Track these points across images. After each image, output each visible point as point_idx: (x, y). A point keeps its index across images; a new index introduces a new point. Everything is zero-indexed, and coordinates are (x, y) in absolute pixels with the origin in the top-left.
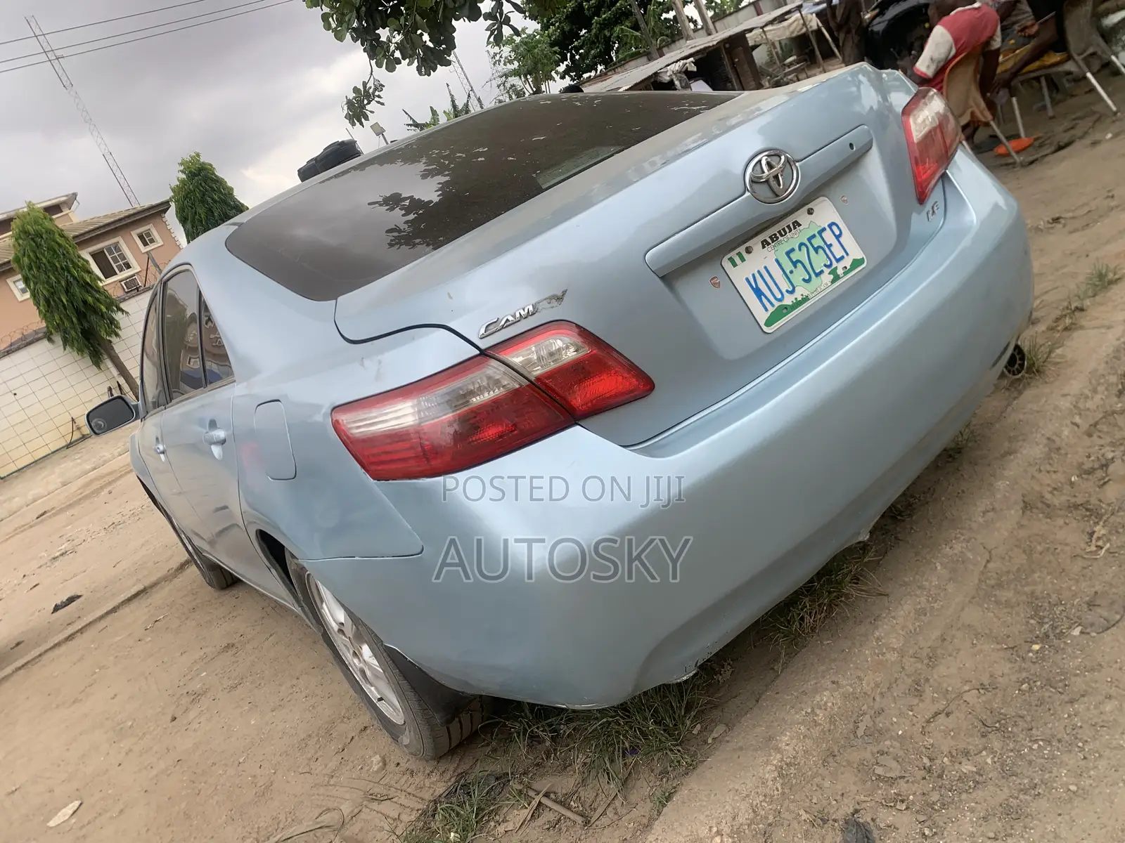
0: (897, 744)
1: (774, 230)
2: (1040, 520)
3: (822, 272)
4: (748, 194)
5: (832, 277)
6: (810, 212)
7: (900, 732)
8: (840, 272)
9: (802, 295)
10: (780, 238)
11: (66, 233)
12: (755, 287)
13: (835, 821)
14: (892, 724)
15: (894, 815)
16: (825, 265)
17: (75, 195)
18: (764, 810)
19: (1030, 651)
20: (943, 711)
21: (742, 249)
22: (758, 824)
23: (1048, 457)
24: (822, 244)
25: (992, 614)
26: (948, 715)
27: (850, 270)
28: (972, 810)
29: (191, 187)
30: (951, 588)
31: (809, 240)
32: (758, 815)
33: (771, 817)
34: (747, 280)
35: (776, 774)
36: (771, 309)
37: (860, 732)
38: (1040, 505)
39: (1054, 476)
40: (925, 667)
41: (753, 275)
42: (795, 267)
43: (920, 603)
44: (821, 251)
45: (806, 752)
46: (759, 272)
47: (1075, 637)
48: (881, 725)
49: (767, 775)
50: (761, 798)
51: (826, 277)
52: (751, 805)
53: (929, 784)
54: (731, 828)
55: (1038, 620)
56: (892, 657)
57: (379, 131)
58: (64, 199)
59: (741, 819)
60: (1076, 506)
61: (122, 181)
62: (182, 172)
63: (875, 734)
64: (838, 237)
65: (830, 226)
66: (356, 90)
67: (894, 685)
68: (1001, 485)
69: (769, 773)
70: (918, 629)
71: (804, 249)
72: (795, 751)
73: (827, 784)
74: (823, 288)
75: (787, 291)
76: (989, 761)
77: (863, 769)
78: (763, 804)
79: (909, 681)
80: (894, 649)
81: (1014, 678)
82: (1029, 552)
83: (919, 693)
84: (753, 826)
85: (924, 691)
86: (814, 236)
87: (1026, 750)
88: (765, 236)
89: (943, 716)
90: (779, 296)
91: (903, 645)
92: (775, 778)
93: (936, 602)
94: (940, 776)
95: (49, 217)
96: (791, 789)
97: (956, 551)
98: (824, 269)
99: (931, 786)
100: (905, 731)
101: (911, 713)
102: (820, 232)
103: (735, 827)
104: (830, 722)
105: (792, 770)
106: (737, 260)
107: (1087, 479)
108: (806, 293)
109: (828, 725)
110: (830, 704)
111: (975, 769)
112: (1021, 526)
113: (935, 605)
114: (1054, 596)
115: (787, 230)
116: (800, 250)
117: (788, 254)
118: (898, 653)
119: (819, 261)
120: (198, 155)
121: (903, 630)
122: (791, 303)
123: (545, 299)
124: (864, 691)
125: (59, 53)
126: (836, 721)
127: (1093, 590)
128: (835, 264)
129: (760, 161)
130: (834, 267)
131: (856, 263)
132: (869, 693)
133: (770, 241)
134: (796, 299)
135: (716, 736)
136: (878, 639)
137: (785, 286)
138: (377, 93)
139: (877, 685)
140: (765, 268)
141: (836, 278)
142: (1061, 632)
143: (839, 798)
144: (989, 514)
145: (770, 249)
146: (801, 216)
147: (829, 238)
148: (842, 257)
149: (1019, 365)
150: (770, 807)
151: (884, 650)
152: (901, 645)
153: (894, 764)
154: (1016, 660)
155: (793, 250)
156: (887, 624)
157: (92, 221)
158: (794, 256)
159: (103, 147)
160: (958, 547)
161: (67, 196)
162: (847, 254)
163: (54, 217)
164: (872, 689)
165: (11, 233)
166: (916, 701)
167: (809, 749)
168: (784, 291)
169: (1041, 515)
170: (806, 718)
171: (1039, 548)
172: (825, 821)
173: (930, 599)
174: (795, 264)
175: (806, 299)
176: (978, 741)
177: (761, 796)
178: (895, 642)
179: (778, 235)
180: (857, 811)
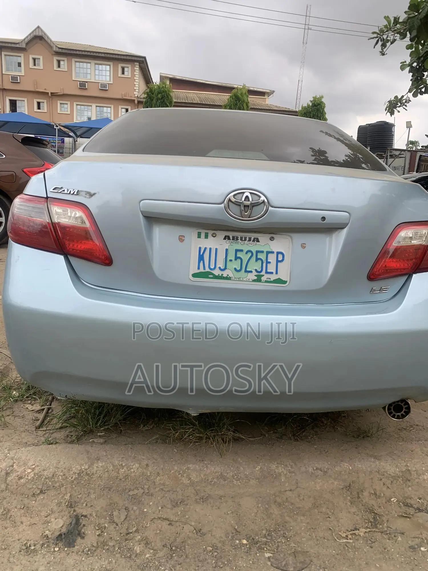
0: (137, 512)
1: (239, 235)
2: (345, 499)
3: (251, 272)
4: (223, 205)
5: (256, 278)
6: (272, 239)
7: (145, 510)
8: (264, 279)
9: (228, 275)
10: (239, 240)
11: (249, 104)
12: (201, 254)
13: (74, 511)
14: (148, 504)
15: (92, 533)
16: (256, 270)
17: (274, 91)
18: (58, 479)
19: (240, 540)
20: (171, 521)
21: (210, 233)
22: (50, 481)
23: (395, 478)
24: (264, 259)
25: (256, 511)
26: (170, 524)
27: (271, 282)
28: (110, 563)
29: (311, 110)
30: (253, 482)
31: (257, 252)
32: (53, 478)
33: (58, 484)
34: (200, 248)
35: (78, 472)
36: (202, 270)
37: (131, 493)
38: (355, 493)
39: (385, 489)
40: (194, 499)
41: (205, 249)
42: (236, 260)
43: (228, 473)
44: (260, 262)
45: (100, 477)
46: (210, 249)
47: (264, 556)
48: (143, 500)
49: (74, 469)
50: (62, 474)
51: (252, 276)
52: (55, 472)
53: (119, 537)
54: (39, 472)
55: (267, 534)
56: (186, 481)
57: (409, 126)
58: (269, 91)
59: (45, 473)
60: (372, 511)
61: (299, 95)
62: (311, 101)
63: (136, 500)
64: (278, 261)
65: (278, 253)
66: (396, 97)
67: (171, 492)
68: (346, 466)
69: (76, 468)
70: (213, 483)
71: (249, 254)
72: (96, 472)
73: (93, 496)
74: (245, 279)
75: (220, 268)
76: (147, 556)
77: (112, 505)
78: (60, 477)
79: (180, 497)
80: (190, 479)
81: (215, 541)
82: (315, 506)
83: (175, 504)
84: (47, 480)
85: (178, 507)
86: (262, 252)
87: (163, 568)
88: (231, 234)
89: (168, 522)
90: (212, 267)
91: (197, 482)
92: (75, 473)
93: (237, 480)
94: (126, 540)
95: (247, 94)
96: (78, 483)
97: (277, 471)
98: (254, 271)
99: (118, 539)
100: (147, 512)
101: (160, 508)
102: (268, 253)
103: (40, 473)
104: (124, 477)
105: (86, 478)
106: (203, 235)
107: (400, 507)
108: (231, 275)
109: (122, 477)
110: (132, 470)
111: (138, 552)
112: (332, 493)
113: (235, 482)
114: (291, 533)
115: (248, 239)
116: (246, 253)
117: (237, 251)
118: (191, 482)
119: (254, 266)
120: (322, 97)
121: (204, 476)
122: (217, 275)
123: (85, 192)
124: (155, 480)
125: (310, 27)
126: (128, 479)
127: (309, 550)
128: (263, 273)
129: (244, 193)
130: (261, 274)
131: (279, 281)
132: (156, 483)
133: (231, 239)
134: (222, 275)
135: (95, 441)
136: (188, 468)
137: (221, 264)
138: (406, 104)
139: (164, 484)
140: (216, 249)
141: (259, 279)
142: (264, 548)
143: (89, 505)
144: (320, 472)
145: (227, 242)
146: (264, 239)
147: (272, 258)
148: (272, 273)
149: (402, 415)
150: (62, 481)
151: (185, 475)
152: (196, 480)
153: (123, 517)
154: (229, 537)
155: (242, 251)
156: (199, 466)
157: (270, 106)
158: (239, 254)
159: (301, 77)
160: (280, 469)
161: (270, 90)
162: (277, 273)
163: (250, 96)
164: (160, 483)
165: (230, 95)
166: (169, 506)
167: (103, 477)
168: (218, 266)
169: (349, 498)
170: (118, 465)
171: (324, 510)
172: (71, 507)
173: (236, 477)
174: (236, 258)
175: (228, 278)
176: (159, 544)
177: (62, 473)
178: (194, 477)
179: (239, 238)
180: (85, 516)
